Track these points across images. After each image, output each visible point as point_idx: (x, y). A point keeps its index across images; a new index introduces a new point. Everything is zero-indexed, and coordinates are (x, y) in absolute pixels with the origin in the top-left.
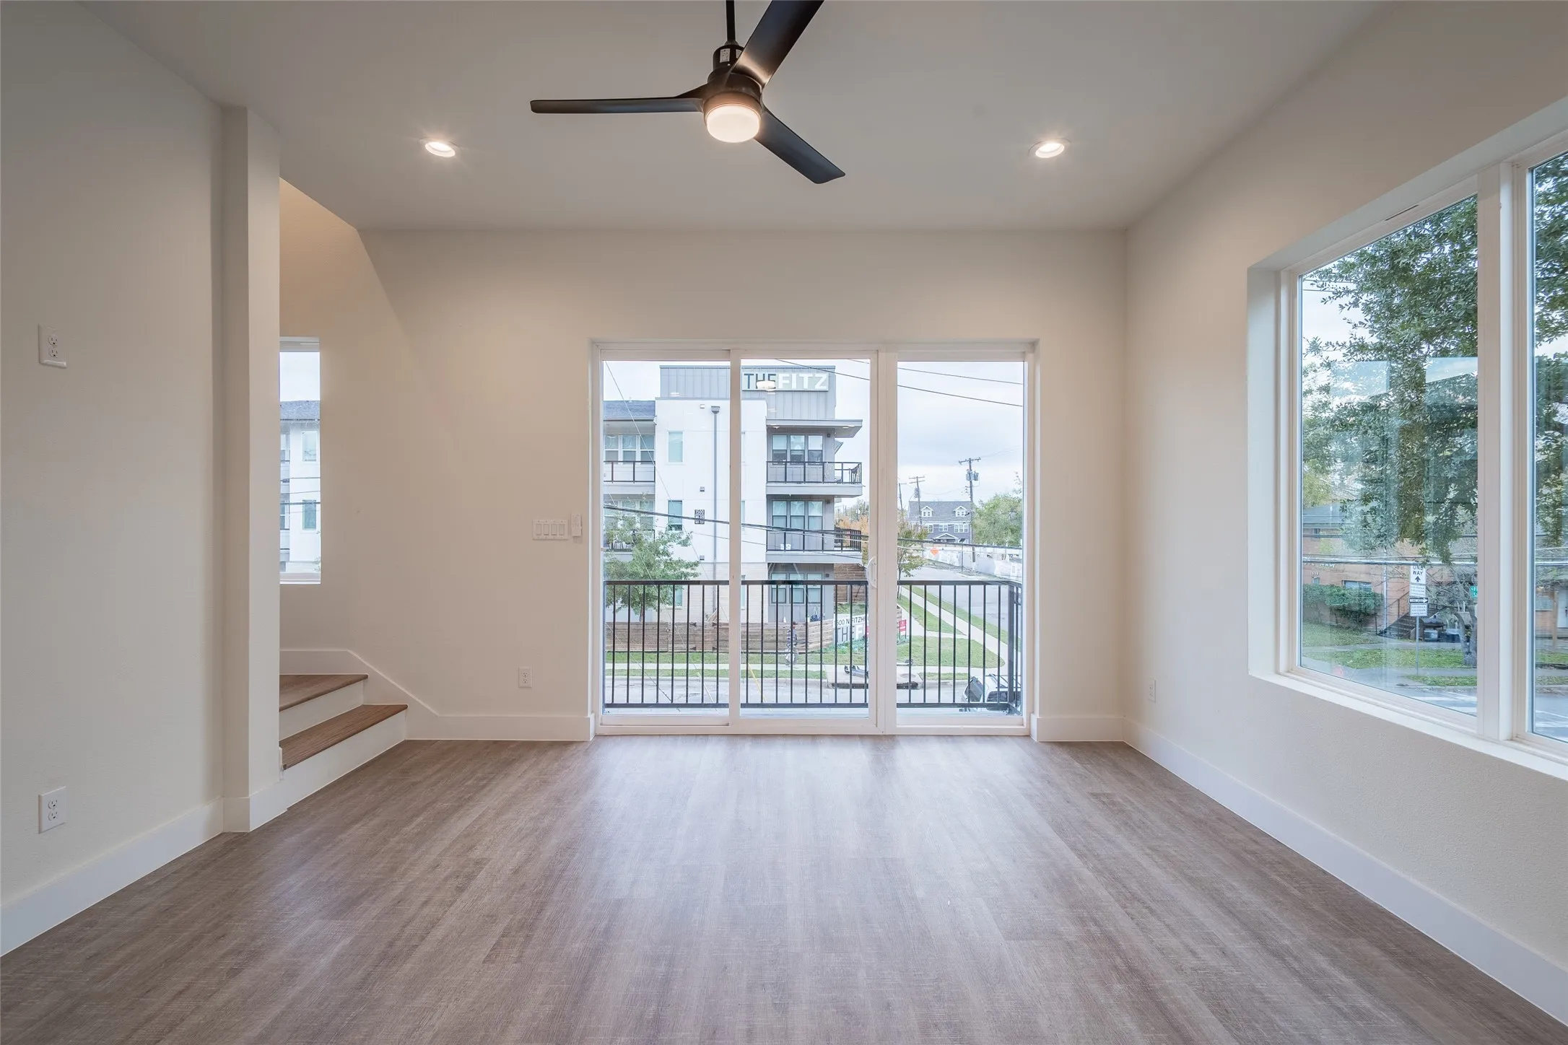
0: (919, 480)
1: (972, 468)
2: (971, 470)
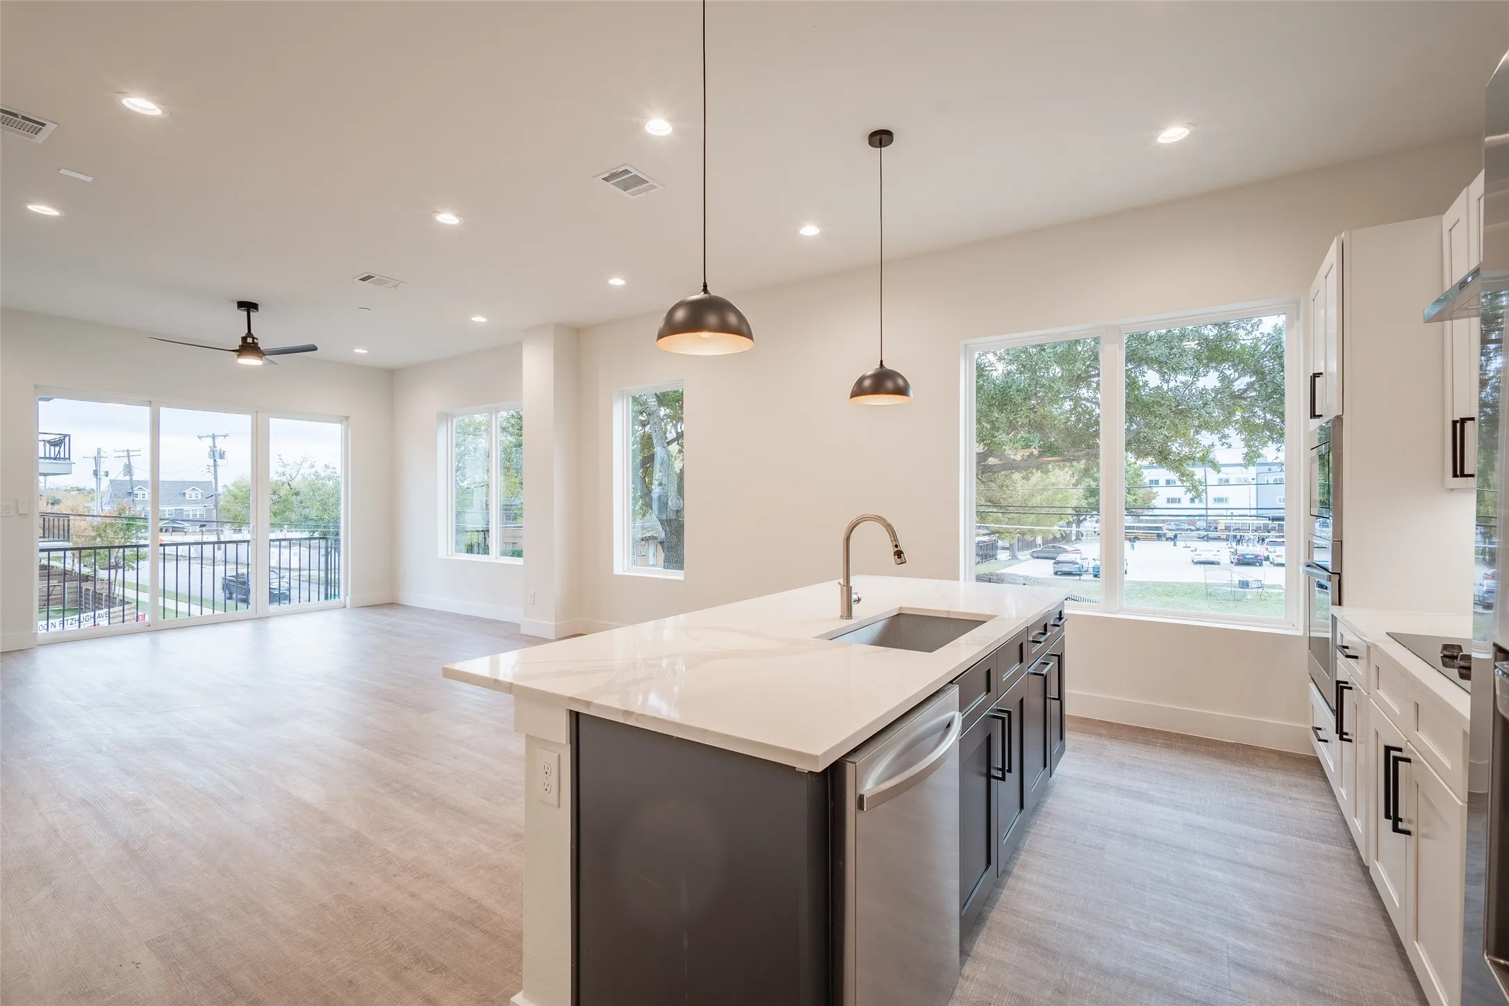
0: (131, 454)
1: (216, 445)
2: (214, 446)
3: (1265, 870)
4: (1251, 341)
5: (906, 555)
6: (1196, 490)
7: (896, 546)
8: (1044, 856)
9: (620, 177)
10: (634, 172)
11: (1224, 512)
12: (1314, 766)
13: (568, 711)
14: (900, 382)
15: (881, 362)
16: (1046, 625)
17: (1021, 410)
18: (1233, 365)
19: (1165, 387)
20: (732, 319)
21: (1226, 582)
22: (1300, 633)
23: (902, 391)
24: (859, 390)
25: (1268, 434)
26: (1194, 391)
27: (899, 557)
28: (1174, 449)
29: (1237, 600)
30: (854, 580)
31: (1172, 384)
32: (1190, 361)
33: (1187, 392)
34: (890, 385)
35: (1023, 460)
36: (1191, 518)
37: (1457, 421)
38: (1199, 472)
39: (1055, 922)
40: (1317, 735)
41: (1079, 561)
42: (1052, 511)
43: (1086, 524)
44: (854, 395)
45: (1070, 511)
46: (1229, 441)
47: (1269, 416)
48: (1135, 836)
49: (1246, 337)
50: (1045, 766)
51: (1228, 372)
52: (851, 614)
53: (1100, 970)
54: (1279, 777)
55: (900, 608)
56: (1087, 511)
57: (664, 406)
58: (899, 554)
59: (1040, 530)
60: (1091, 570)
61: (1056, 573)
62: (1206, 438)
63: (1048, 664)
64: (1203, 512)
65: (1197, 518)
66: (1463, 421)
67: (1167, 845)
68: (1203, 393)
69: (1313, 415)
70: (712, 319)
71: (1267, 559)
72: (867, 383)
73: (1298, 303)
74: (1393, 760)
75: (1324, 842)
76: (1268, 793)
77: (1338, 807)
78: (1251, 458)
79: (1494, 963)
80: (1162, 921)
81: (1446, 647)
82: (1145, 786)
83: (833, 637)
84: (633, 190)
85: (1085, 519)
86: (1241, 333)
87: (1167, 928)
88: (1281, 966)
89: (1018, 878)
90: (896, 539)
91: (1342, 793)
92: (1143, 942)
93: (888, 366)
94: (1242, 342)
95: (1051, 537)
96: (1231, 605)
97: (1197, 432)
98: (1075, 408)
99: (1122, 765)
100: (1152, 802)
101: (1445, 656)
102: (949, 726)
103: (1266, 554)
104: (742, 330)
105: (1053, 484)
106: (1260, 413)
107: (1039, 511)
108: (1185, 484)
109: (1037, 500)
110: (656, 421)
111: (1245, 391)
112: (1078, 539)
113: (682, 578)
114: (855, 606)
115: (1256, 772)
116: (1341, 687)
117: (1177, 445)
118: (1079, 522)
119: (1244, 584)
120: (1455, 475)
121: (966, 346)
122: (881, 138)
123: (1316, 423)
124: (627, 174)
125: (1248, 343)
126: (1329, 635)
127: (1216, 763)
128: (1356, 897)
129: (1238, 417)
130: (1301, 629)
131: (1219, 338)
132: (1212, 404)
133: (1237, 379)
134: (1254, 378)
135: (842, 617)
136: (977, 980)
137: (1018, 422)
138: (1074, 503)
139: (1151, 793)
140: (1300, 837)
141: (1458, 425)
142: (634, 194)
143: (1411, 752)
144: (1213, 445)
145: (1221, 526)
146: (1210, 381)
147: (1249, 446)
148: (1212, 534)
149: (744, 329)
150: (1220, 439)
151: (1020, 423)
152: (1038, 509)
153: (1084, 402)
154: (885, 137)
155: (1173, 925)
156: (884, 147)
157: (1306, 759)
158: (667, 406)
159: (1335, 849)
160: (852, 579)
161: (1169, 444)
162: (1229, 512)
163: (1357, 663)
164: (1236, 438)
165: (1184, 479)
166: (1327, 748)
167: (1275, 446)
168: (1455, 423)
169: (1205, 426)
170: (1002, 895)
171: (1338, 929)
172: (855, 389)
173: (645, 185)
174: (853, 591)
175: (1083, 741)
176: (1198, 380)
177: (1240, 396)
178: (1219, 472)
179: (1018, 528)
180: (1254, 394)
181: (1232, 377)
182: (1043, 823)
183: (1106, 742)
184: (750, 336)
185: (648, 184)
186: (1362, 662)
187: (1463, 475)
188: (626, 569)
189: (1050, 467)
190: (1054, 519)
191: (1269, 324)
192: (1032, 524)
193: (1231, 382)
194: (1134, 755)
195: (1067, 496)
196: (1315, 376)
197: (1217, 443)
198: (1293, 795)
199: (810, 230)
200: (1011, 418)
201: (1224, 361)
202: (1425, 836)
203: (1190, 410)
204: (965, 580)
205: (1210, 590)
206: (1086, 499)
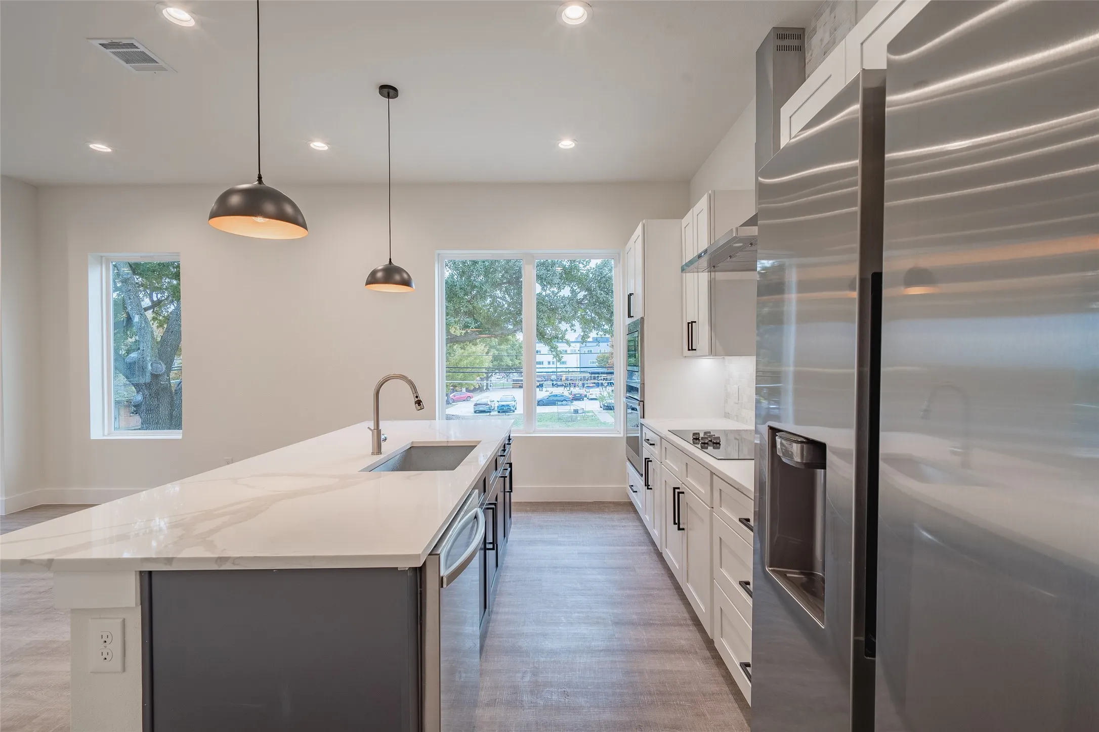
3: (619, 568)
4: (586, 271)
5: (424, 402)
6: (558, 356)
7: (417, 397)
8: (510, 594)
9: (123, 48)
10: (142, 49)
11: (565, 370)
12: (630, 506)
13: (138, 573)
14: (405, 276)
15: (390, 260)
16: (505, 445)
17: (463, 302)
18: (577, 284)
19: (544, 293)
20: (289, 210)
21: (568, 411)
22: (621, 435)
23: (407, 283)
24: (372, 279)
25: (593, 325)
26: (559, 297)
27: (419, 404)
28: (548, 332)
29: (573, 420)
30: (382, 424)
31: (548, 292)
32: (557, 280)
33: (555, 297)
34: (397, 277)
35: (461, 336)
36: (549, 373)
37: (690, 323)
38: (561, 346)
39: (523, 633)
40: (632, 489)
41: (489, 403)
42: (473, 370)
43: (493, 378)
44: (368, 283)
45: (484, 370)
46: (575, 328)
47: (593, 315)
48: (556, 567)
49: (583, 269)
50: (505, 536)
51: (575, 288)
52: (380, 450)
53: (552, 652)
54: (616, 516)
55: (412, 442)
56: (493, 370)
57: (137, 274)
58: (419, 403)
59: (466, 383)
60: (496, 408)
61: (475, 412)
62: (564, 326)
63: (507, 469)
64: (555, 370)
65: (551, 373)
66: (692, 322)
67: (572, 568)
68: (563, 298)
69: (630, 316)
70: (270, 207)
71: (586, 396)
72: (380, 275)
73: (619, 254)
74: (677, 493)
75: (639, 546)
76: (613, 526)
77: (644, 526)
78: (584, 340)
79: (772, 571)
80: (578, 613)
81: (694, 434)
82: (556, 536)
83: (371, 469)
84: (136, 64)
85: (492, 375)
86: (581, 265)
87: (581, 615)
88: (634, 617)
89: (497, 613)
90: (416, 392)
91: (647, 518)
92: (571, 628)
93: (395, 263)
94: (582, 271)
95: (472, 388)
96: (570, 424)
97: (560, 323)
98: (493, 303)
99: (541, 527)
100: (560, 545)
101: (694, 439)
102: (476, 517)
103: (585, 393)
104: (297, 220)
105: (474, 352)
106: (589, 313)
107: (465, 370)
108: (553, 353)
109: (464, 363)
110: (129, 288)
111: (583, 299)
112: (487, 388)
113: (180, 437)
114: (383, 444)
115: (606, 516)
116: (647, 461)
117: (549, 329)
118: (487, 378)
119: (576, 411)
120: (689, 350)
121: (439, 254)
122: (388, 91)
123: (630, 321)
124: (132, 48)
125: (584, 272)
126: (639, 435)
127: (587, 515)
128: (658, 570)
129: (579, 315)
130: (622, 432)
131: (571, 268)
132: (568, 306)
133: (579, 292)
134: (587, 293)
135: (373, 454)
136: (485, 688)
137: (461, 310)
138: (486, 365)
139: (559, 539)
140: (630, 546)
141: (690, 325)
142: (137, 69)
143: (685, 488)
144: (566, 330)
145: (564, 378)
146: (566, 292)
147: (584, 332)
148: (559, 383)
149: (300, 220)
150: (571, 327)
151: (462, 311)
152: (465, 369)
153: (499, 300)
154: (392, 92)
155: (583, 612)
156: (392, 98)
157: (624, 504)
158: (140, 275)
159: (644, 548)
160: (381, 423)
161: (545, 329)
162: (567, 370)
163: (654, 447)
164: (577, 325)
165: (553, 350)
166: (637, 495)
167: (596, 332)
168: (689, 323)
169: (563, 319)
170: (490, 627)
171: (653, 589)
172: (369, 279)
173: (153, 64)
174: (382, 433)
175: (518, 517)
176: (560, 291)
177: (580, 302)
178: (570, 346)
179: (452, 383)
180: (586, 302)
181: (577, 291)
182: (505, 574)
183: (530, 514)
184: (304, 226)
185: (157, 64)
186: (657, 447)
187: (692, 350)
188: (106, 434)
189: (478, 341)
190: (474, 375)
191: (594, 263)
192: (461, 379)
193: (577, 294)
194: (547, 519)
195: (482, 361)
196: (631, 294)
197: (569, 329)
198: (624, 524)
199: (319, 145)
200: (456, 307)
201: (573, 281)
202: (690, 529)
203: (557, 308)
204: (439, 419)
205: (560, 416)
206: (492, 362)
